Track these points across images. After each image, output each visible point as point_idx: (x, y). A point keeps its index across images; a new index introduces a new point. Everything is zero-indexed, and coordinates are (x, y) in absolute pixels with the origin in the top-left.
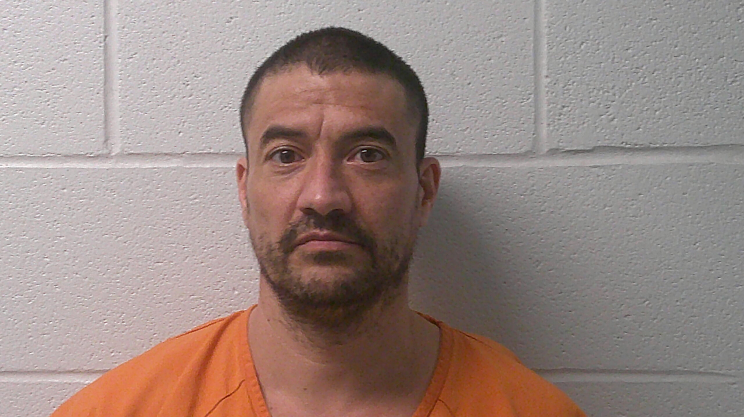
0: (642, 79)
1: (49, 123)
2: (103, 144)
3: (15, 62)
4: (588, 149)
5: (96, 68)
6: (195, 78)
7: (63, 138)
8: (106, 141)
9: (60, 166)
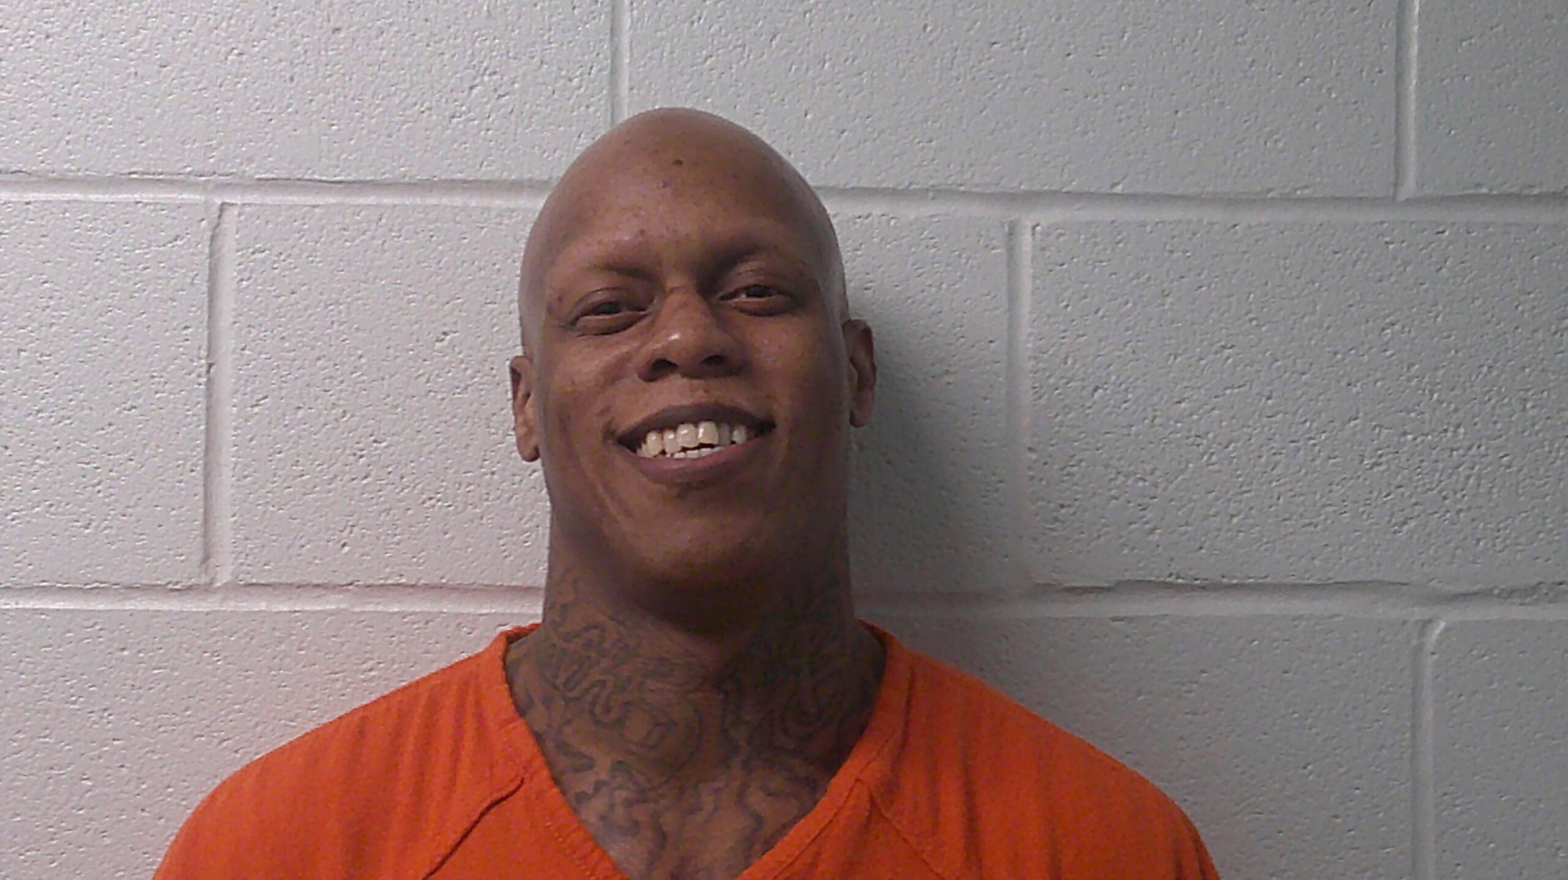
0: (1205, 458)
1: (97, 527)
2: (200, 566)
3: (39, 411)
4: (1106, 585)
5: (190, 424)
6: (375, 445)
7: (125, 553)
8: (206, 558)
9: (117, 606)
